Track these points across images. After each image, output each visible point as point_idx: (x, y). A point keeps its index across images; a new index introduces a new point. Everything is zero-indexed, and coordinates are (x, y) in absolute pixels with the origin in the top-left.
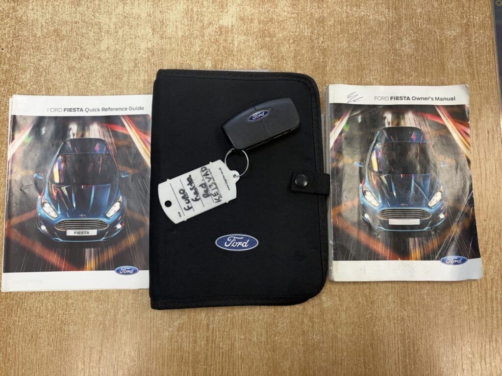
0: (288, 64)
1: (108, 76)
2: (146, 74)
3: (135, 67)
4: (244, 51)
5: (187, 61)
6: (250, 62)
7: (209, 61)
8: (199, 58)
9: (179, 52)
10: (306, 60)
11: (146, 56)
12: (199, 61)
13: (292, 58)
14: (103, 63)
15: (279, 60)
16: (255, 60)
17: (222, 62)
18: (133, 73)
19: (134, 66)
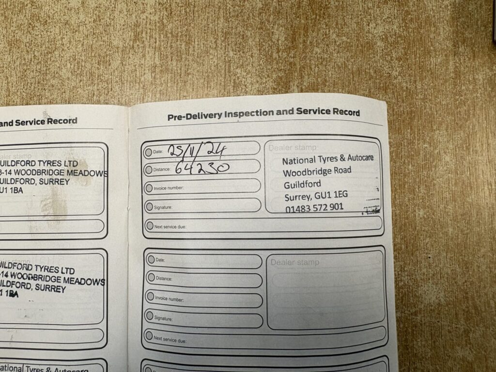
0: (439, 34)
1: (83, 58)
2: (157, 53)
3: (135, 41)
4: (349, 8)
5: (236, 28)
6: (361, 29)
7: (281, 28)
8: (262, 23)
9: (221, 11)
10: (477, 25)
11: (157, 18)
12: (262, 28)
13: (447, 21)
14: (75, 31)
15: (420, 27)
16: (372, 25)
17: (306, 30)
18: (132, 52)
19: (132, 38)
